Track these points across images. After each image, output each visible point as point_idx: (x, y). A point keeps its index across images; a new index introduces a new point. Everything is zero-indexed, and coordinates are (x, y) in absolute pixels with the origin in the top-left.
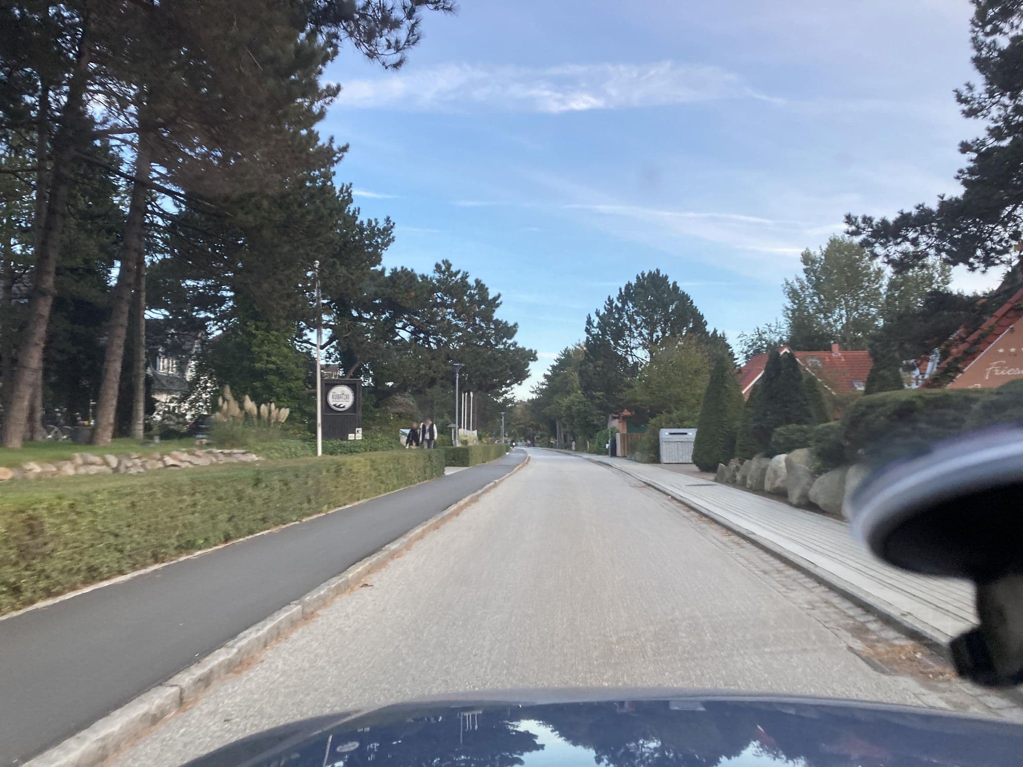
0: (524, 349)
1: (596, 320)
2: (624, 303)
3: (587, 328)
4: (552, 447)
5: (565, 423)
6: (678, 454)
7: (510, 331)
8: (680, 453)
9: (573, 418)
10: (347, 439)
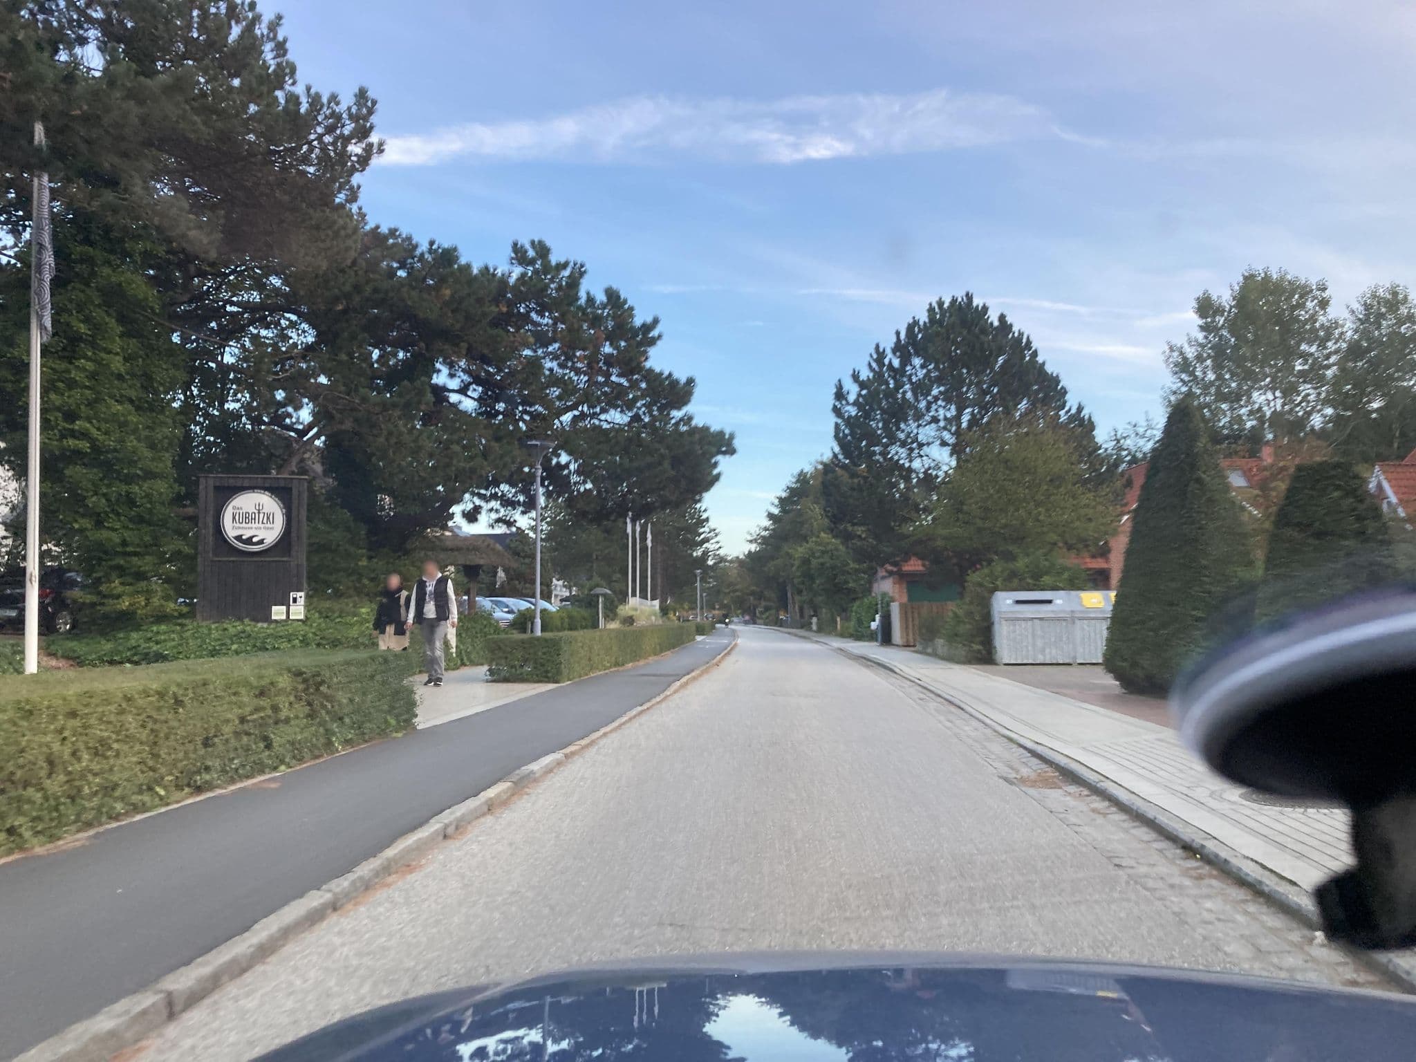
0: (705, 429)
1: (852, 391)
2: (905, 361)
3: (835, 406)
4: (781, 626)
5: (801, 587)
6: (1034, 645)
7: (678, 393)
8: (1039, 643)
9: (812, 578)
10: (267, 618)
